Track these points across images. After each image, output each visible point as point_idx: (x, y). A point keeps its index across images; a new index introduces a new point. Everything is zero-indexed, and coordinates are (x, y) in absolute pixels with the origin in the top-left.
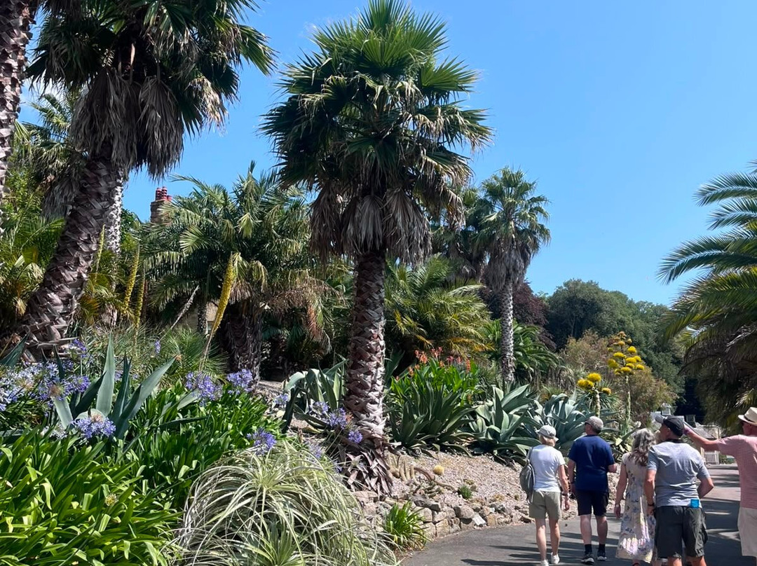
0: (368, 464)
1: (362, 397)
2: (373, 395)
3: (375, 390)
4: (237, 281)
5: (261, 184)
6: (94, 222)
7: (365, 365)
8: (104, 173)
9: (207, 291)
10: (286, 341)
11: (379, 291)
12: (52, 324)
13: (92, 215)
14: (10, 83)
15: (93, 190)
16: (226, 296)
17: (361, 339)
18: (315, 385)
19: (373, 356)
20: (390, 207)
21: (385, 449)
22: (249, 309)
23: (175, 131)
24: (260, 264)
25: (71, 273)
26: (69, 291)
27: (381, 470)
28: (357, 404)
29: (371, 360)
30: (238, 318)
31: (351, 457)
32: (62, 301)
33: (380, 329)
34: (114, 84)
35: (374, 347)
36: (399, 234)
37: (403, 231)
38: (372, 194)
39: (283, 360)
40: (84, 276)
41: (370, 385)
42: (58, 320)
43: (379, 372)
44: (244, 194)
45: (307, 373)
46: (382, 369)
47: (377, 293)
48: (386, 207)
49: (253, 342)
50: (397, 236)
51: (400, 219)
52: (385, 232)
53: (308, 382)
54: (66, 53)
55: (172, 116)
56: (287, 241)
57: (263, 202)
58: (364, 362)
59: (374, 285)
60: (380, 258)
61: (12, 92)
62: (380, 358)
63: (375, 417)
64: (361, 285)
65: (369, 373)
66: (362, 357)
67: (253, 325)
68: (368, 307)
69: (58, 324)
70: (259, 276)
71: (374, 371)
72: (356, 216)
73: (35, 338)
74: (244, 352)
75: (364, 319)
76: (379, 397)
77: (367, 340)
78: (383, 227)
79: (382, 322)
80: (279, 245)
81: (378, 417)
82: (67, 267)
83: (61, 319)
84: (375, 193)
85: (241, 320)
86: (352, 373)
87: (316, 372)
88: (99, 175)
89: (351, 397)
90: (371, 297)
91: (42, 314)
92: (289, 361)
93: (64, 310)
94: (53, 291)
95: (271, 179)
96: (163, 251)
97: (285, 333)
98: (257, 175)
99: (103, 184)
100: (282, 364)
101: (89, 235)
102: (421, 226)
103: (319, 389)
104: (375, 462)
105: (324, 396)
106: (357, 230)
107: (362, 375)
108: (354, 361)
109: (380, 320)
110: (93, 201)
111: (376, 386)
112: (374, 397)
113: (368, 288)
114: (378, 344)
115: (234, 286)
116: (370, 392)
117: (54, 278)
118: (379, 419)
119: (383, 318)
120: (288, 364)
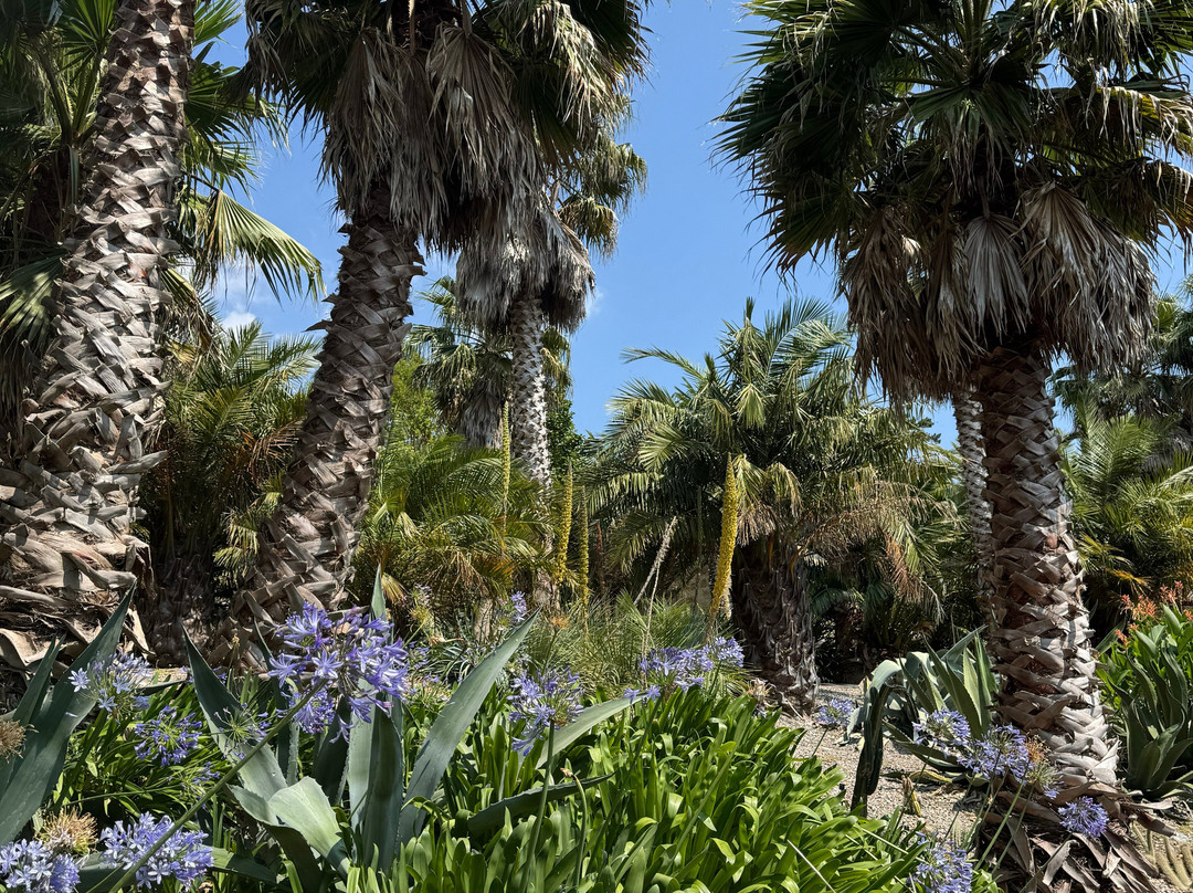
0: (1095, 863)
1: (1046, 693)
2: (1074, 686)
3: (1076, 674)
4: (748, 504)
5: (768, 335)
6: (370, 354)
7: (1039, 613)
8: (381, 248)
9: (701, 532)
10: (859, 612)
11: (1043, 434)
12: (297, 582)
13: (363, 338)
14: (155, 78)
15: (362, 286)
16: (730, 533)
17: (1016, 552)
18: (926, 684)
19: (1057, 591)
20: (1038, 225)
21: (1130, 821)
22: (778, 554)
23: (513, 132)
24: (783, 468)
25: (330, 465)
26: (329, 505)
27: (1131, 877)
28: (1035, 712)
29: (1051, 600)
30: (762, 572)
31: (1046, 846)
32: (318, 529)
33: (1062, 523)
34: (377, 59)
35: (1055, 569)
36: (1071, 284)
37: (1081, 273)
38: (987, 212)
39: (859, 646)
40: (359, 469)
41: (1061, 662)
42: (312, 571)
43: (1077, 627)
44: (739, 355)
45: (904, 661)
46: (1083, 620)
47: (1038, 440)
48: (1025, 229)
49: (795, 613)
50: (1066, 289)
51: (1068, 247)
52: (1036, 289)
53: (909, 678)
54: (279, 17)
55: (504, 103)
56: (825, 421)
57: (776, 366)
58: (1036, 608)
59: (1026, 423)
60: (1030, 360)
61: (160, 96)
62: (1074, 594)
63: (1090, 742)
64: (994, 427)
65: (1053, 632)
66: (1026, 597)
67: (790, 584)
68: (1022, 474)
69: (313, 580)
70: (785, 489)
71: (1065, 626)
72: (956, 266)
73: (268, 618)
74: (782, 632)
75: (1016, 504)
76: (1089, 691)
77: (1033, 554)
78: (1026, 279)
79: (1064, 506)
80: (814, 431)
81: (1097, 741)
82: (321, 455)
83: (319, 569)
84: (995, 208)
85: (767, 576)
86: (1008, 637)
87: (923, 657)
88: (371, 254)
89: (1017, 695)
90: (1024, 451)
91: (278, 563)
92: (870, 646)
93: (322, 547)
94: (298, 510)
95: (783, 324)
96: (621, 474)
97: (855, 597)
98: (759, 322)
99: (381, 270)
100: (860, 654)
101: (360, 382)
102: (1124, 264)
103: (935, 689)
104: (1111, 856)
105: (947, 703)
106: (963, 294)
107: (1036, 639)
108: (1009, 607)
109: (1057, 503)
110: (363, 309)
111: (1079, 663)
112: (1078, 692)
113: (1013, 431)
114: (1064, 559)
115: (743, 513)
116: (1064, 678)
117: (299, 482)
118: (1100, 746)
119: (1062, 499)
120: (869, 652)
